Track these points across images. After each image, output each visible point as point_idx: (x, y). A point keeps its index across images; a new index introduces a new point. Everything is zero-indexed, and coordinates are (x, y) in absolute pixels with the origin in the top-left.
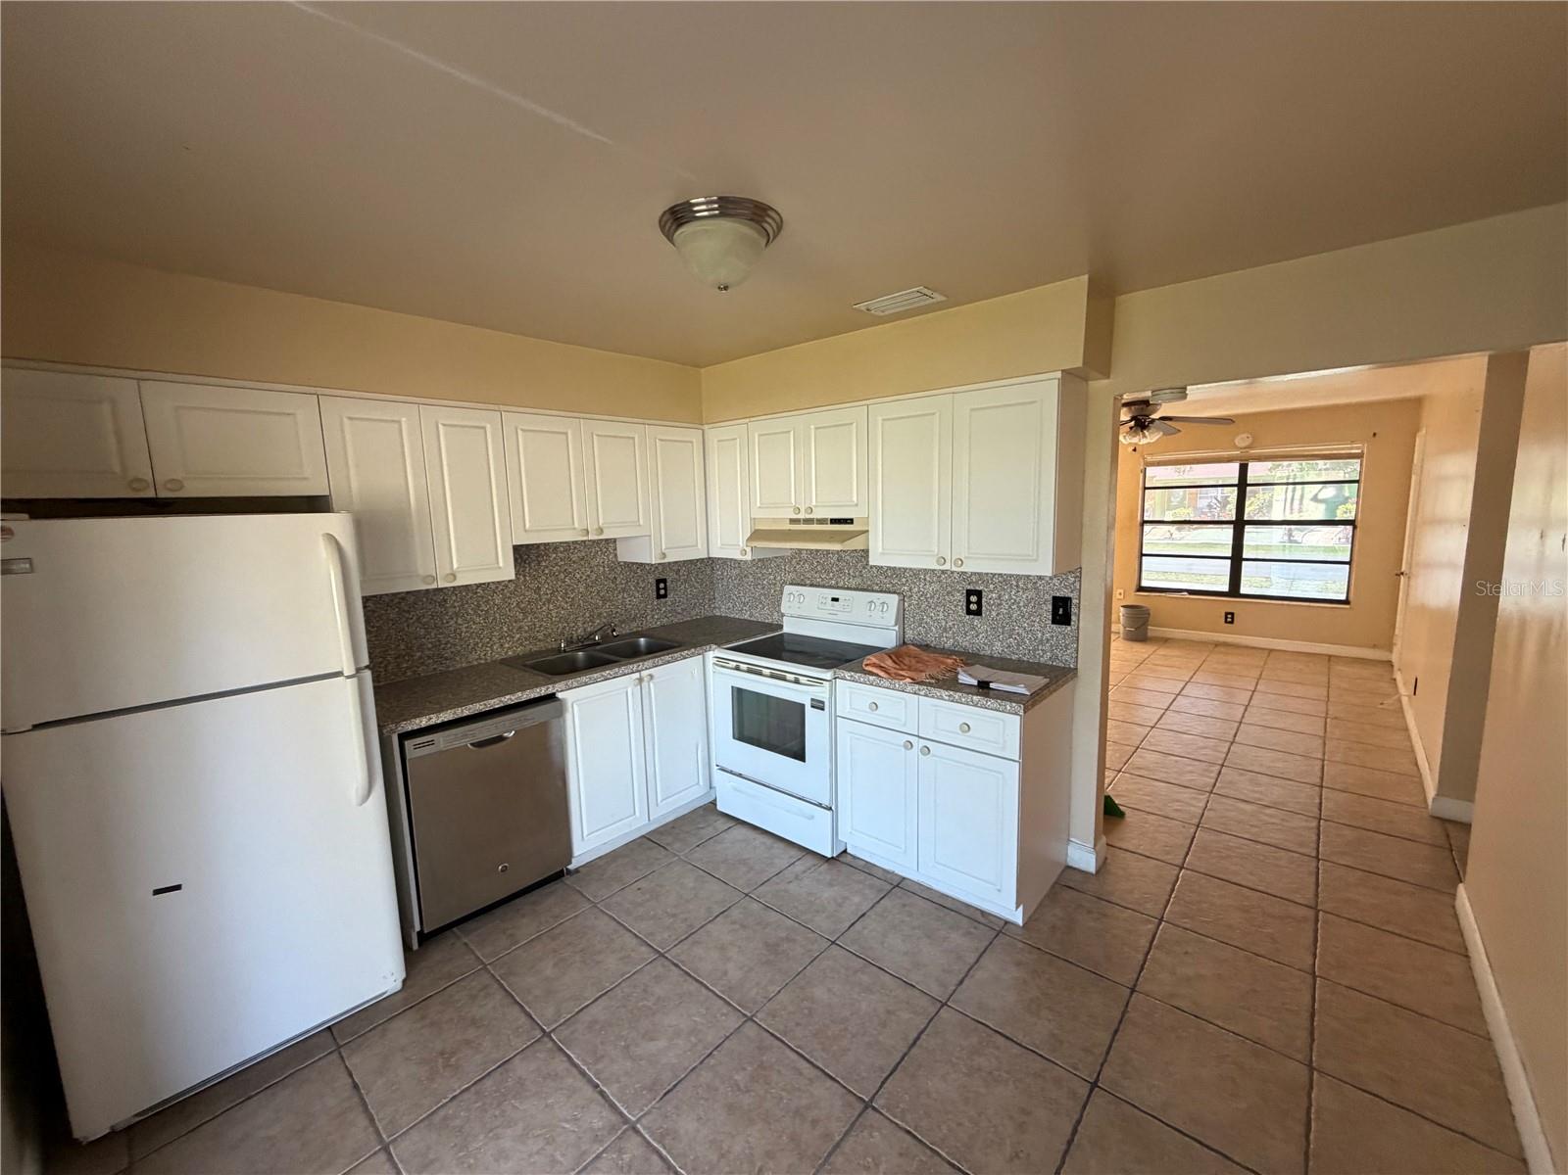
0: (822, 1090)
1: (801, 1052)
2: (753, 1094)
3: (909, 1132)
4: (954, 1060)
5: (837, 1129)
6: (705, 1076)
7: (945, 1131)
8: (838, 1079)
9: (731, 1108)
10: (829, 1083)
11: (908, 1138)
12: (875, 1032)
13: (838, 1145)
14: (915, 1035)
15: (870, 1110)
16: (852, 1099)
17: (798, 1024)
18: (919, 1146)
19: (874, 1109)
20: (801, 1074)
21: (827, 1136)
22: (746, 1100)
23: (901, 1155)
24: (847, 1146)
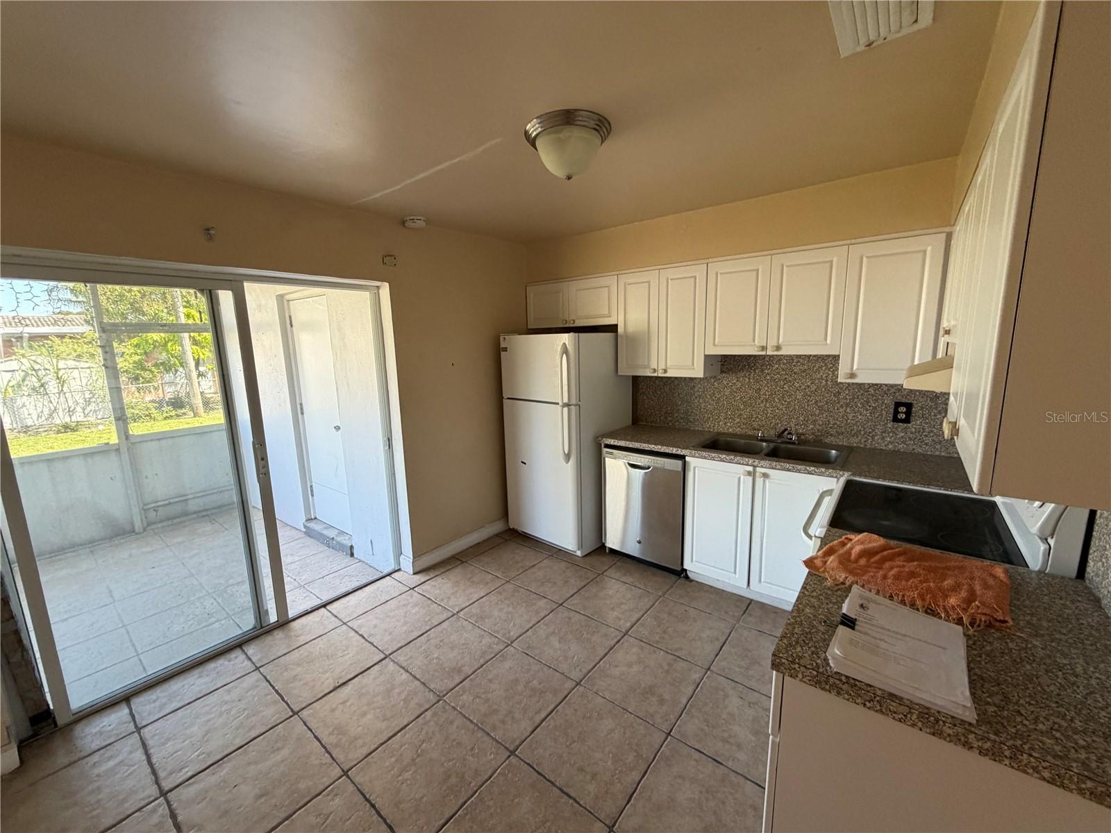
0: (526, 726)
1: (554, 712)
2: (524, 689)
3: (491, 777)
4: (548, 824)
5: (498, 735)
6: (536, 667)
7: (488, 803)
8: (532, 735)
9: (516, 681)
10: (530, 729)
11: (486, 777)
12: (572, 762)
13: (488, 734)
14: (572, 794)
15: (508, 754)
16: (517, 743)
17: (576, 710)
18: (480, 783)
19: (509, 757)
20: (536, 713)
21: (494, 728)
22: (520, 688)
23: (476, 771)
24: (486, 738)
